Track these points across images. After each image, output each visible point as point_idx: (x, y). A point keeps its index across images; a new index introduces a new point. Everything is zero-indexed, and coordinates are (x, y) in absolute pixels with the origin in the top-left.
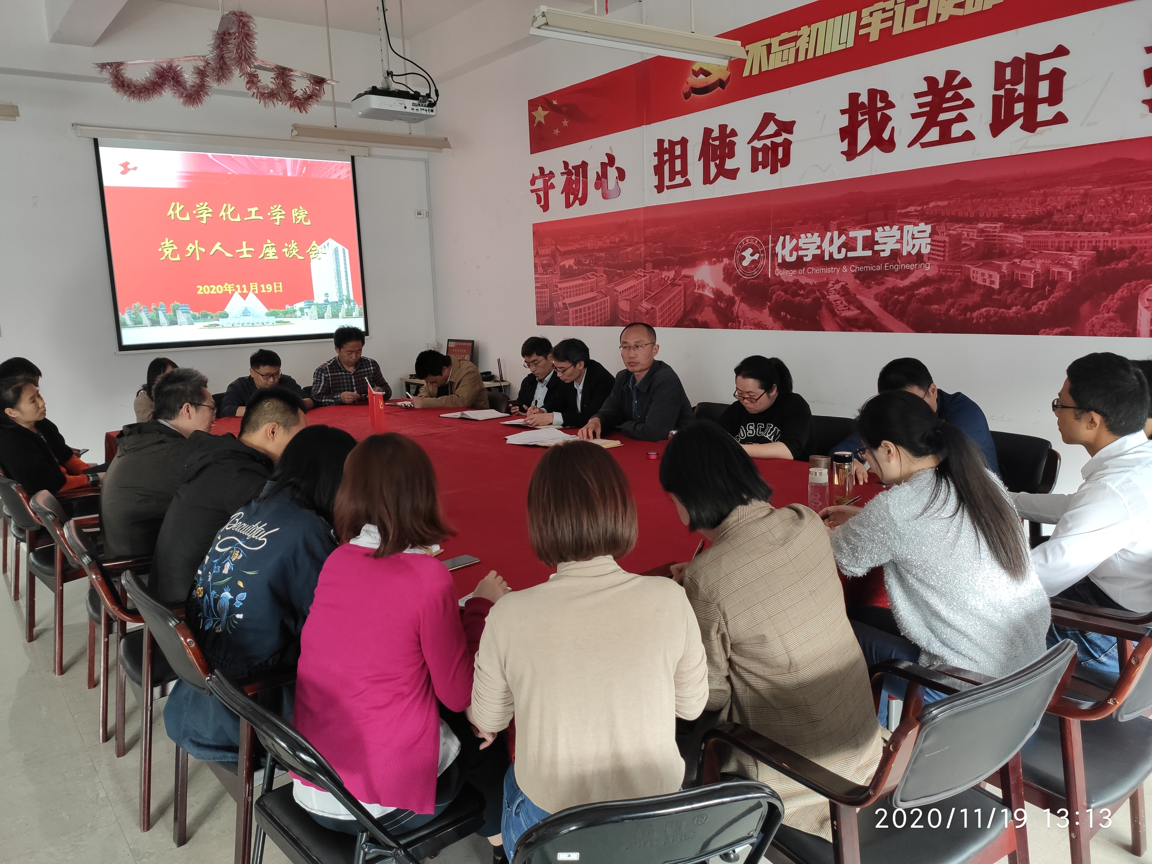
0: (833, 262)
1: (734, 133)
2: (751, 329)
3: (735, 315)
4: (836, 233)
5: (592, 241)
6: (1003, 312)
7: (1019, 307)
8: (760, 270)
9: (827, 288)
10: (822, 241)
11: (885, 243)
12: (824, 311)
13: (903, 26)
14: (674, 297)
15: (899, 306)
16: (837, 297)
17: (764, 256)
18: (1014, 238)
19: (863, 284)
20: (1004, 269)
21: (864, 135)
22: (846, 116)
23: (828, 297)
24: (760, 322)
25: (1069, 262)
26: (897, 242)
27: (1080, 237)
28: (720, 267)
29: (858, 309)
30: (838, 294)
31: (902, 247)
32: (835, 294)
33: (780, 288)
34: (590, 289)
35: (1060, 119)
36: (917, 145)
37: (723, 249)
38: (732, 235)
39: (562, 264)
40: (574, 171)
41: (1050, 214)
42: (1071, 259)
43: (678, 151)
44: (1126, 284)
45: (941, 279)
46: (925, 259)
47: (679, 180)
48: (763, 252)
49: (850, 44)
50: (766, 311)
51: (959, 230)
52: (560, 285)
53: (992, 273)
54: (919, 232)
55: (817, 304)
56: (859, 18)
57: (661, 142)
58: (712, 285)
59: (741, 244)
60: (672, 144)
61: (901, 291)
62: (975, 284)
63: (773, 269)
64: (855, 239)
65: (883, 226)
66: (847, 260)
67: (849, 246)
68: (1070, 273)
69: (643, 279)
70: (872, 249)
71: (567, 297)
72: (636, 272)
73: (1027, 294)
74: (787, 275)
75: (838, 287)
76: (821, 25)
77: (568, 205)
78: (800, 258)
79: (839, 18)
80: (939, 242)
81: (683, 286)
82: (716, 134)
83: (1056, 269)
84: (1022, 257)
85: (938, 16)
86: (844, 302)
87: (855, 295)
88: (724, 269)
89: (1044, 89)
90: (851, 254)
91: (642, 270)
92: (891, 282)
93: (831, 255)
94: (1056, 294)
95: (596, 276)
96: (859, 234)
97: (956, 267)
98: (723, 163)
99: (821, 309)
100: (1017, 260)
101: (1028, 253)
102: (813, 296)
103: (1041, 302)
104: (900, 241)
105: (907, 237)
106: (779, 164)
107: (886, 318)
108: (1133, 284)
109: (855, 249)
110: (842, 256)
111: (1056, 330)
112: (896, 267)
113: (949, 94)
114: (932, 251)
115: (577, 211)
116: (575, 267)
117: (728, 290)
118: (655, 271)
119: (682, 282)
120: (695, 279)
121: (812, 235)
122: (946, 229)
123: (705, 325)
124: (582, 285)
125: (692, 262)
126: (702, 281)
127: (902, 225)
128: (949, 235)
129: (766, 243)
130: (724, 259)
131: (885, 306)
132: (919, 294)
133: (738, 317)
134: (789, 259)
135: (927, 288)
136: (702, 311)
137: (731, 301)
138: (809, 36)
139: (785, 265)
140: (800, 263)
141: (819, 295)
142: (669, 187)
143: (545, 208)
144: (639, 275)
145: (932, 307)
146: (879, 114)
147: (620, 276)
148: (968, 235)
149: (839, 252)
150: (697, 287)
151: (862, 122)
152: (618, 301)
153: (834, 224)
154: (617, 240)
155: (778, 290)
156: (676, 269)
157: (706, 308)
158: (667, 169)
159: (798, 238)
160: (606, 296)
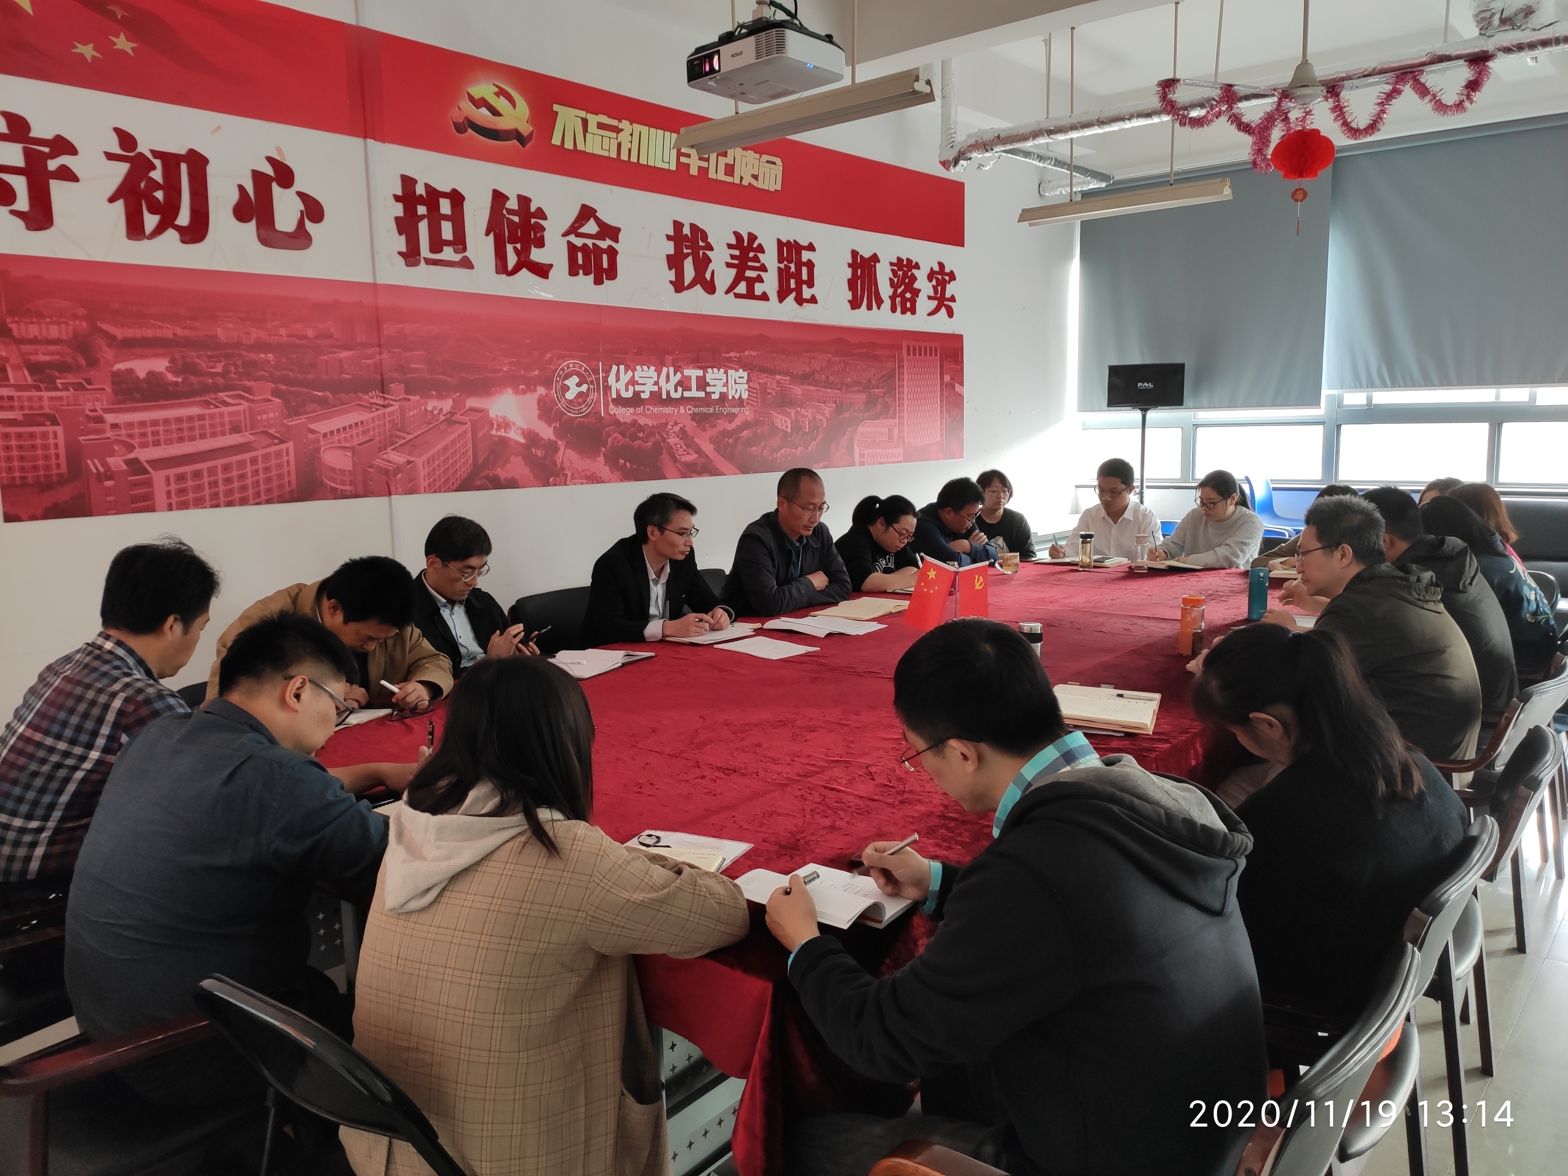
1: (539, 214)
2: (582, 484)
3: (559, 465)
4: (672, 369)
5: (230, 326)
6: (792, 453)
7: (802, 447)
8: (590, 406)
9: (667, 430)
10: (659, 377)
11: (715, 386)
12: (665, 456)
13: (716, 172)
16: (677, 440)
17: (594, 389)
18: (796, 390)
19: (699, 426)
20: (793, 416)
21: (689, 269)
22: (672, 244)
23: (668, 440)
24: (594, 473)
26: (724, 385)
28: (532, 399)
29: (696, 453)
30: (678, 437)
31: (728, 391)
32: (675, 437)
33: (616, 429)
34: (227, 427)
36: (731, 295)
38: (548, 356)
39: (121, 366)
40: (156, 163)
42: (824, 410)
43: (445, 207)
44: (849, 429)
45: (756, 423)
46: (745, 404)
47: (448, 254)
48: (592, 382)
49: (673, 166)
50: (601, 459)
51: (766, 380)
52: (110, 418)
53: (785, 419)
54: (739, 377)
59: (563, 369)
60: (433, 193)
62: (777, 428)
64: (689, 378)
65: (712, 367)
67: (683, 384)
68: (824, 421)
70: (705, 390)
71: (144, 445)
72: (366, 397)
73: (804, 438)
74: (624, 414)
75: (677, 429)
76: (644, 130)
77: (136, 232)
78: (637, 394)
79: (660, 133)
80: (753, 388)
81: (469, 424)
82: (514, 204)
83: (817, 417)
84: (801, 407)
85: (741, 178)
86: (683, 446)
87: (693, 438)
88: (539, 401)
89: (805, 273)
90: (687, 394)
95: (248, 400)
97: (765, 413)
98: (525, 250)
99: (662, 454)
102: (653, 439)
103: (812, 443)
104: (726, 385)
105: (731, 382)
106: (603, 275)
107: (719, 462)
108: (852, 428)
109: (690, 390)
110: (679, 395)
112: (726, 410)
114: (751, 398)
116: (170, 377)
117: (547, 432)
118: (412, 398)
119: (468, 418)
120: (492, 414)
121: (649, 368)
122: (757, 378)
124: (201, 417)
125: (487, 387)
126: (504, 418)
127: (727, 369)
128: (759, 383)
130: (538, 388)
131: (717, 450)
132: (743, 437)
133: (563, 469)
134: (623, 394)
135: (748, 431)
136: (507, 462)
137: (552, 448)
138: (631, 135)
139: (620, 401)
140: (636, 400)
141: (659, 439)
143: (37, 220)
144: (371, 403)
145: (753, 449)
149: (676, 390)
150: (495, 426)
151: (687, 255)
152: (318, 450)
153: (669, 358)
154: (310, 333)
155: (614, 433)
156: (454, 396)
157: (513, 458)
158: (423, 228)
159: (634, 370)
160: (282, 442)
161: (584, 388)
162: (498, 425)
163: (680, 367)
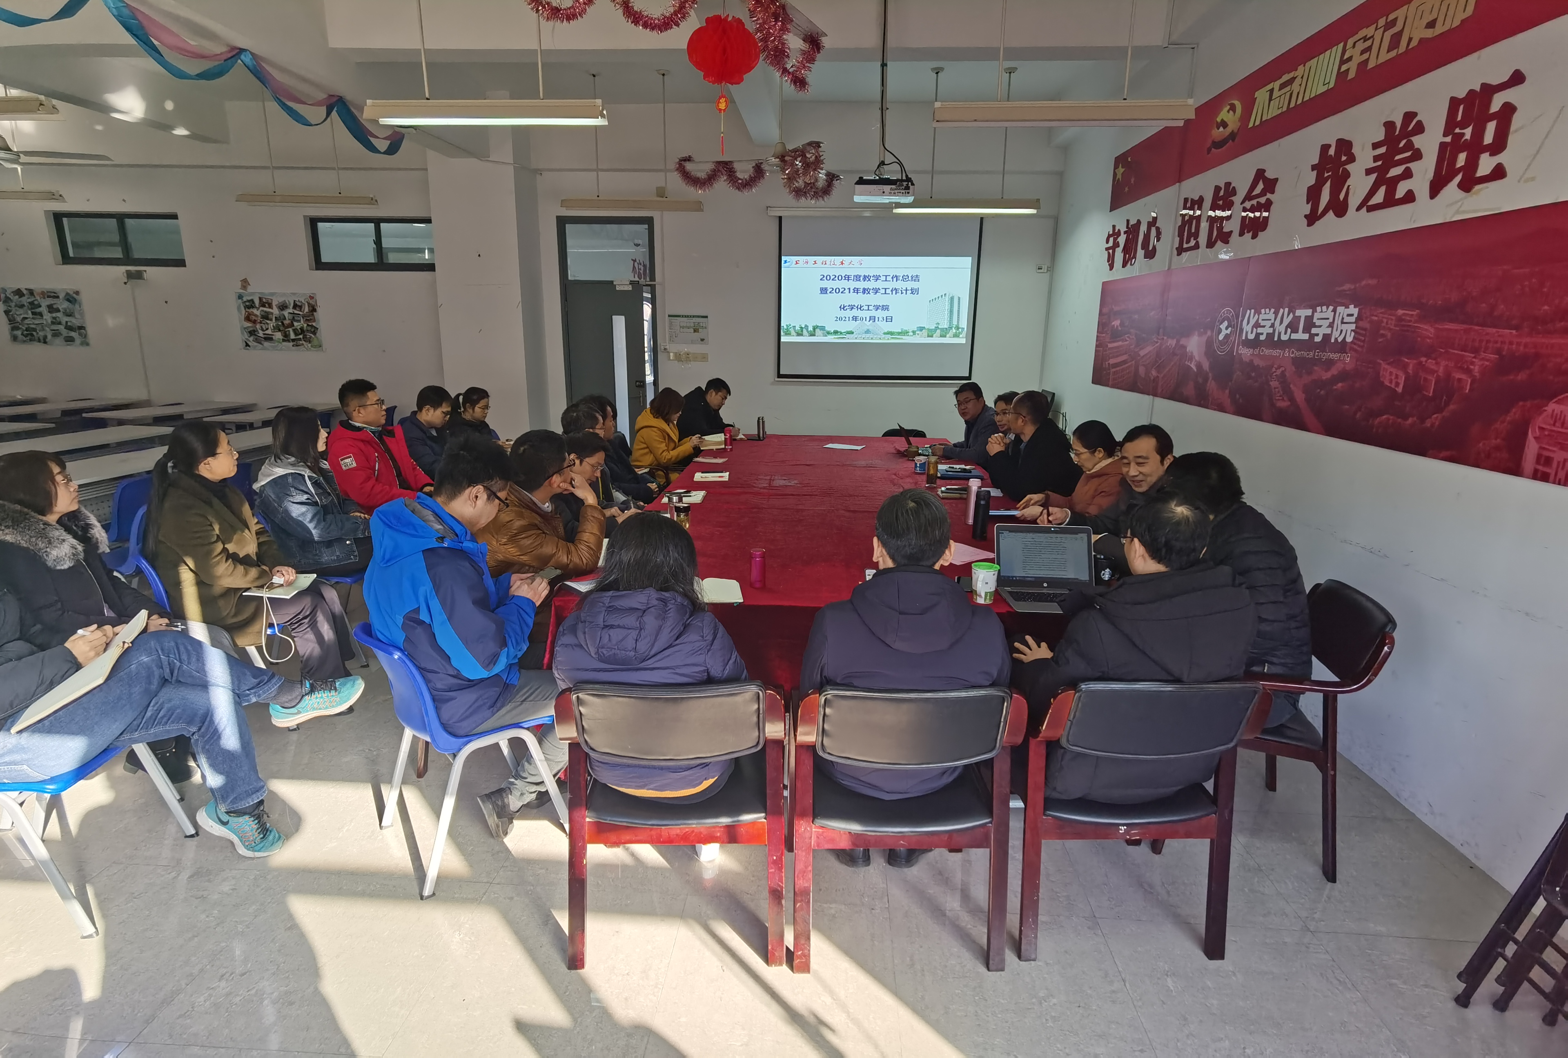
1: (1235, 192)
2: (1215, 410)
3: (1207, 393)
4: (1287, 310)
5: (1132, 302)
7: (1415, 419)
8: (1229, 346)
10: (1275, 319)
12: (1266, 397)
13: (1378, 56)
15: (1319, 402)
17: (1234, 331)
18: (1426, 330)
20: (1410, 370)
21: (1325, 195)
23: (1270, 383)
24: (1222, 403)
25: (1471, 367)
26: (1329, 326)
27: (1487, 334)
28: (1204, 340)
29: (1290, 400)
30: (1278, 381)
31: (1332, 332)
34: (1125, 351)
35: (1499, 173)
36: (1364, 209)
37: (1209, 319)
38: (1216, 306)
39: (1113, 323)
40: (1132, 229)
41: (1464, 302)
43: (1196, 210)
44: (1521, 403)
46: (1348, 348)
47: (1193, 243)
48: (1234, 326)
49: (1333, 83)
50: (1227, 392)
52: (1109, 346)
54: (1348, 315)
56: (1344, 51)
57: (1186, 202)
59: (1221, 316)
61: (1323, 384)
63: (1238, 346)
64: (1299, 318)
65: (1322, 305)
66: (1289, 343)
67: (1293, 327)
69: (1157, 346)
70: (1309, 331)
71: (1111, 357)
74: (1247, 355)
75: (1279, 372)
76: (1314, 62)
78: (1257, 336)
79: (1328, 53)
80: (1362, 329)
81: (1179, 356)
82: (1223, 192)
83: (1458, 375)
84: (1428, 356)
85: (1410, 41)
86: (1280, 391)
87: (1290, 383)
88: (1207, 341)
89: (1490, 133)
90: (1294, 336)
91: (1157, 337)
92: (1317, 372)
93: (1279, 335)
94: (1452, 407)
95: (1130, 339)
96: (1303, 313)
98: (1222, 225)
100: (1423, 359)
101: (1435, 351)
102: (1260, 380)
103: (1435, 416)
105: (1338, 321)
106: (1260, 228)
107: (1307, 415)
108: (1528, 404)
109: (1297, 331)
111: (1444, 454)
113: (1403, 143)
114: (1354, 340)
115: (1128, 271)
116: (1119, 328)
117: (1206, 365)
119: (1180, 351)
120: (1188, 349)
121: (1270, 310)
122: (1370, 314)
123: (1186, 400)
124: (1121, 346)
125: (1190, 330)
126: (1191, 352)
128: (1372, 322)
129: (1237, 316)
130: (1208, 331)
131: (1309, 401)
132: (1336, 389)
133: (1208, 396)
135: (1343, 384)
136: (1188, 384)
137: (1206, 378)
139: (1246, 342)
140: (1256, 341)
141: (1265, 380)
142: (1185, 250)
146: (1341, 170)
148: (1387, 323)
150: (1188, 357)
151: (1326, 180)
152: (1139, 366)
153: (1287, 299)
155: (1238, 370)
157: (1190, 382)
158: (1186, 230)
159: (1260, 313)
161: (1229, 330)
163: (1294, 307)
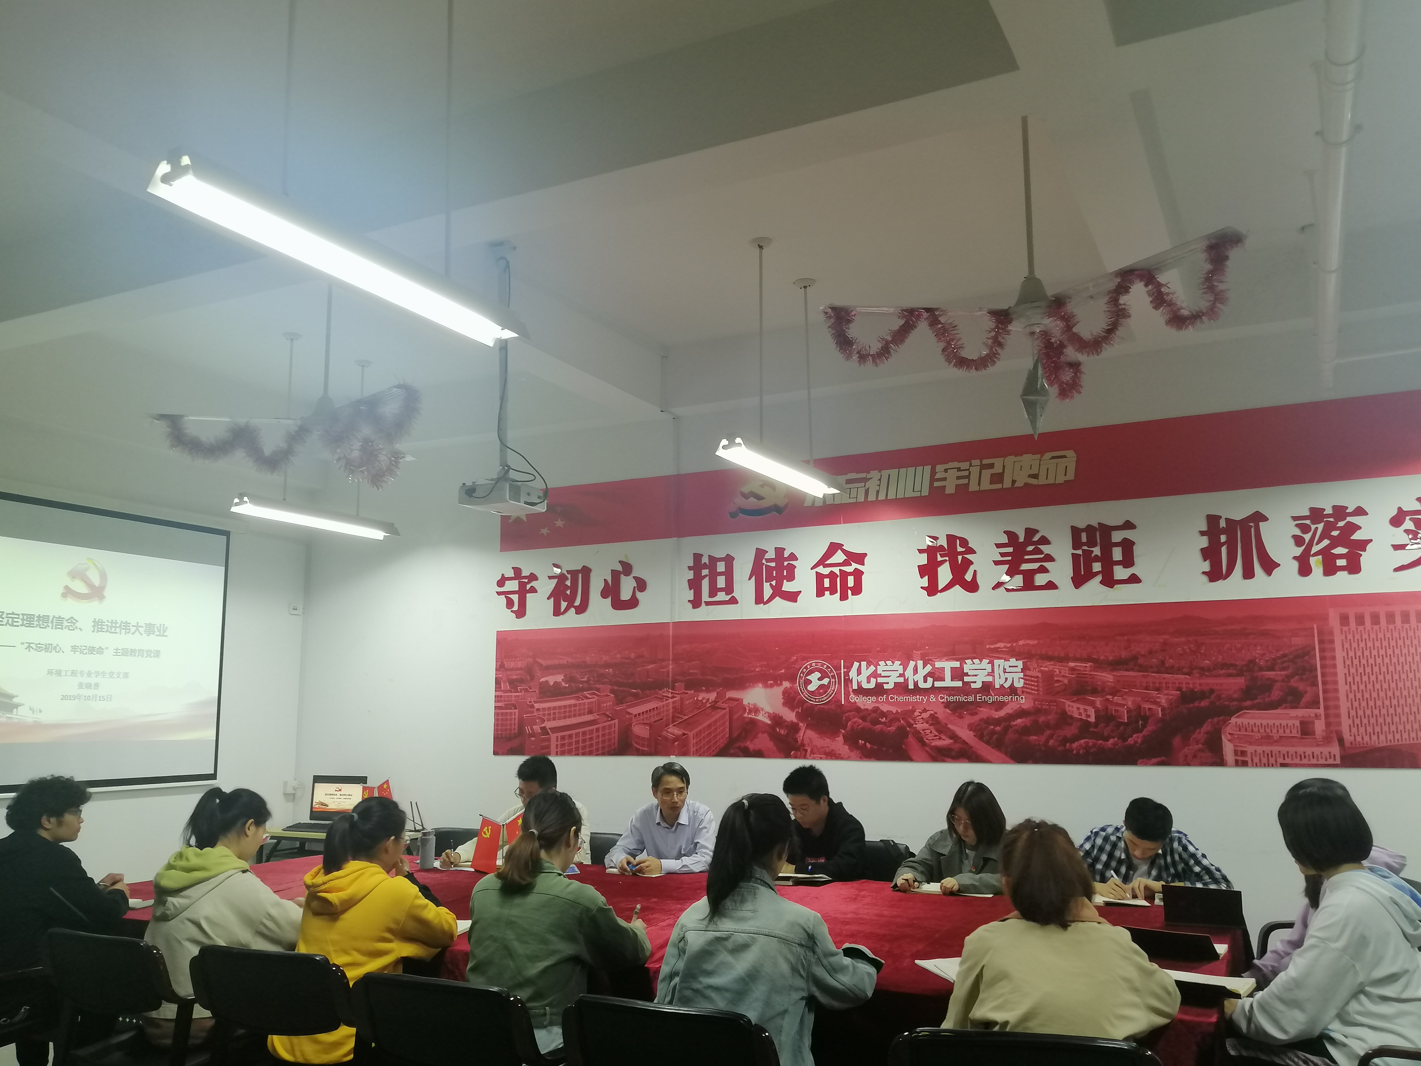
0: (917, 690)
1: (793, 557)
2: (821, 758)
3: (800, 742)
4: (920, 663)
5: (593, 655)
6: (1101, 744)
7: (1116, 739)
8: (831, 695)
9: (914, 716)
10: (905, 669)
11: (976, 675)
12: (911, 739)
13: (979, 484)
14: (715, 722)
15: (995, 736)
16: (926, 726)
17: (835, 681)
18: (1104, 677)
19: (954, 714)
20: (1098, 704)
21: (944, 574)
22: (925, 556)
23: (914, 726)
24: (832, 750)
25: (1157, 700)
26: (988, 675)
27: (1164, 678)
28: (778, 692)
29: (951, 738)
30: (927, 723)
31: (994, 680)
32: (923, 723)
33: (857, 714)
34: (587, 711)
35: (1134, 579)
36: (1001, 590)
37: (783, 671)
38: (794, 658)
39: (543, 679)
40: (569, 576)
41: (1135, 658)
42: (1159, 698)
43: (721, 567)
44: (1210, 720)
45: (1037, 711)
46: (1019, 692)
47: (721, 596)
48: (833, 677)
49: (925, 492)
50: (840, 739)
51: (1051, 668)
52: (536, 706)
53: (1086, 707)
54: (1010, 666)
55: (902, 733)
56: (933, 472)
57: (697, 557)
58: (768, 709)
59: (806, 668)
60: (713, 560)
61: (998, 722)
62: (1072, 717)
63: (847, 695)
64: (943, 669)
65: (972, 659)
66: (933, 689)
67: (936, 675)
68: (1160, 709)
69: (670, 700)
70: (962, 680)
71: (549, 720)
72: (661, 692)
73: (1122, 728)
74: (865, 702)
75: (926, 715)
76: (894, 472)
77: (557, 612)
78: (879, 686)
79: (911, 470)
80: (1032, 677)
81: (728, 709)
82: (771, 554)
83: (1147, 706)
84: (1114, 694)
85: (1014, 482)
86: (934, 731)
87: (946, 724)
88: (785, 693)
89: (1117, 554)
90: (938, 684)
91: (670, 691)
92: (984, 712)
93: (916, 684)
94: (1149, 728)
95: (598, 696)
96: (948, 665)
97: (1051, 701)
98: (780, 585)
99: (907, 737)
100: (1109, 697)
101: (1119, 691)
102: (897, 724)
103: (1136, 735)
104: (992, 673)
105: (998, 671)
106: (850, 592)
107: (983, 750)
108: (1216, 720)
109: (942, 679)
110: (928, 685)
111: (1154, 760)
112: (990, 699)
113: (1030, 548)
114: (1025, 686)
115: (571, 620)
116: (563, 684)
118: (689, 692)
119: (727, 705)
120: (745, 702)
121: (893, 663)
122: (1038, 666)
123: (759, 754)
124: (575, 705)
125: (743, 683)
126: (755, 705)
127: (992, 659)
128: (1041, 671)
129: (838, 668)
130: (784, 682)
131: (980, 737)
132: (1016, 725)
133: (803, 745)
134: (865, 686)
135: (1024, 720)
136: (755, 737)
138: (880, 480)
139: (861, 691)
140: (879, 690)
141: (905, 724)
142: (708, 604)
143: (521, 613)
144: (664, 696)
145: (1031, 737)
146: (960, 558)
147: (636, 696)
148: (1060, 672)
149: (925, 681)
150: (747, 711)
151: (942, 562)
152: (630, 725)
153: (917, 653)
154: (633, 655)
155: (854, 718)
156: (718, 690)
157: (760, 735)
158: (705, 584)
159: (876, 665)
160: (612, 719)
161: (826, 681)
162: (749, 710)
163: (930, 660)
